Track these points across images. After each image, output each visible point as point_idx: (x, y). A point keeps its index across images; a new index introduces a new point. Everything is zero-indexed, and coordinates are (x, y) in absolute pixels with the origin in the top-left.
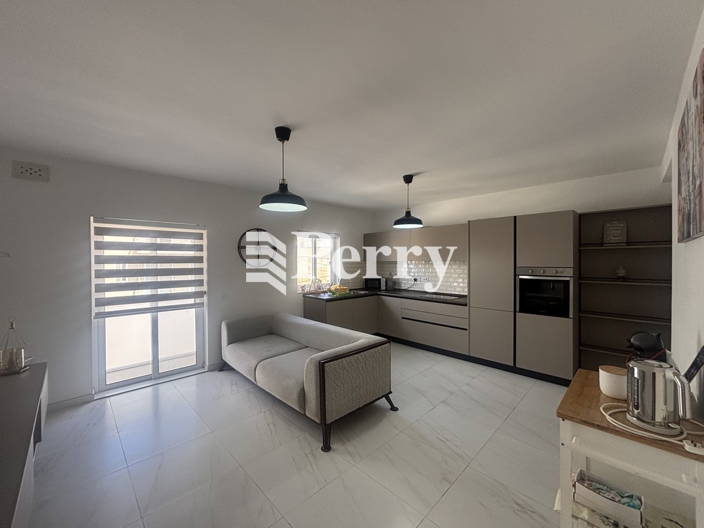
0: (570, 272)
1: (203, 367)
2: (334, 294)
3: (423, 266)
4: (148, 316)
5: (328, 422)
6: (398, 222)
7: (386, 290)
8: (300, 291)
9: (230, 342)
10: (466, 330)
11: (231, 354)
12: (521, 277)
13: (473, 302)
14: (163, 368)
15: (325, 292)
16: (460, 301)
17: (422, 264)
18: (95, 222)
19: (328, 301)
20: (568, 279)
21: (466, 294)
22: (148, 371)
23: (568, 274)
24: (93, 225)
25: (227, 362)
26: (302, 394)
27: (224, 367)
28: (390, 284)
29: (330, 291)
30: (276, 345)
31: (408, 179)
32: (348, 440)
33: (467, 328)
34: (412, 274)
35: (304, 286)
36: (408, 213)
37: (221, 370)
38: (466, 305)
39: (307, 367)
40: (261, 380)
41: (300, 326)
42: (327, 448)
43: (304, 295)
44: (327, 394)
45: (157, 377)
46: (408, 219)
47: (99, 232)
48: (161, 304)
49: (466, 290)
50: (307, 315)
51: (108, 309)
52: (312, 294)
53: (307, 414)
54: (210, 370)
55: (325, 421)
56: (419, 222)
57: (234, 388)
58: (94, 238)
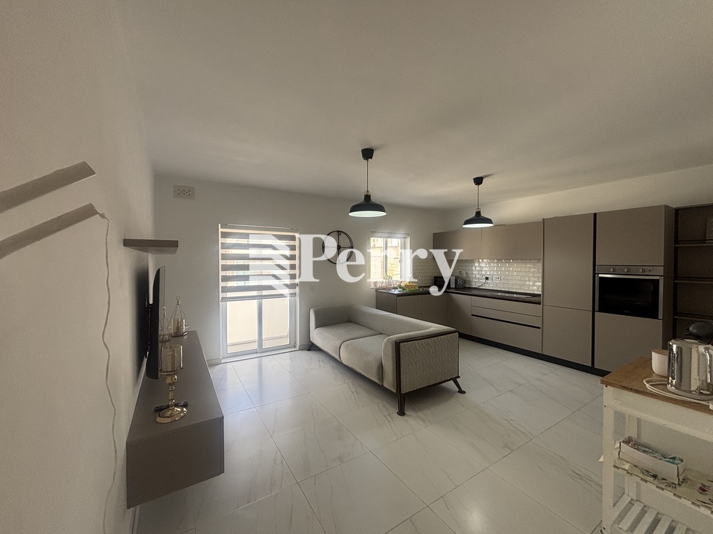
0: (661, 271)
1: (295, 347)
2: (404, 289)
3: (495, 265)
4: (255, 302)
5: (403, 392)
6: (467, 222)
7: (456, 288)
8: (373, 286)
9: (317, 326)
10: (539, 328)
11: (318, 337)
12: (600, 275)
13: (547, 301)
14: (266, 345)
15: (395, 288)
16: (533, 299)
17: (494, 263)
18: (221, 228)
19: (398, 295)
20: (658, 278)
21: (540, 293)
22: (255, 346)
23: (657, 273)
24: (221, 230)
25: (315, 342)
26: (381, 368)
27: (311, 347)
28: (459, 282)
29: (401, 287)
30: (355, 331)
31: (478, 181)
32: (420, 410)
33: (541, 326)
34: (484, 273)
35: (376, 282)
36: (478, 213)
37: (309, 350)
38: (540, 304)
39: (385, 346)
40: (345, 358)
41: (376, 315)
42: (402, 413)
43: (377, 290)
44: (401, 369)
45: (262, 351)
46: (478, 218)
47: (225, 235)
48: (265, 293)
49: (540, 289)
50: (379, 306)
51: (229, 295)
52: (384, 289)
53: (385, 385)
54: (301, 349)
55: (400, 391)
56: (489, 221)
57: (322, 364)
58: (221, 240)
